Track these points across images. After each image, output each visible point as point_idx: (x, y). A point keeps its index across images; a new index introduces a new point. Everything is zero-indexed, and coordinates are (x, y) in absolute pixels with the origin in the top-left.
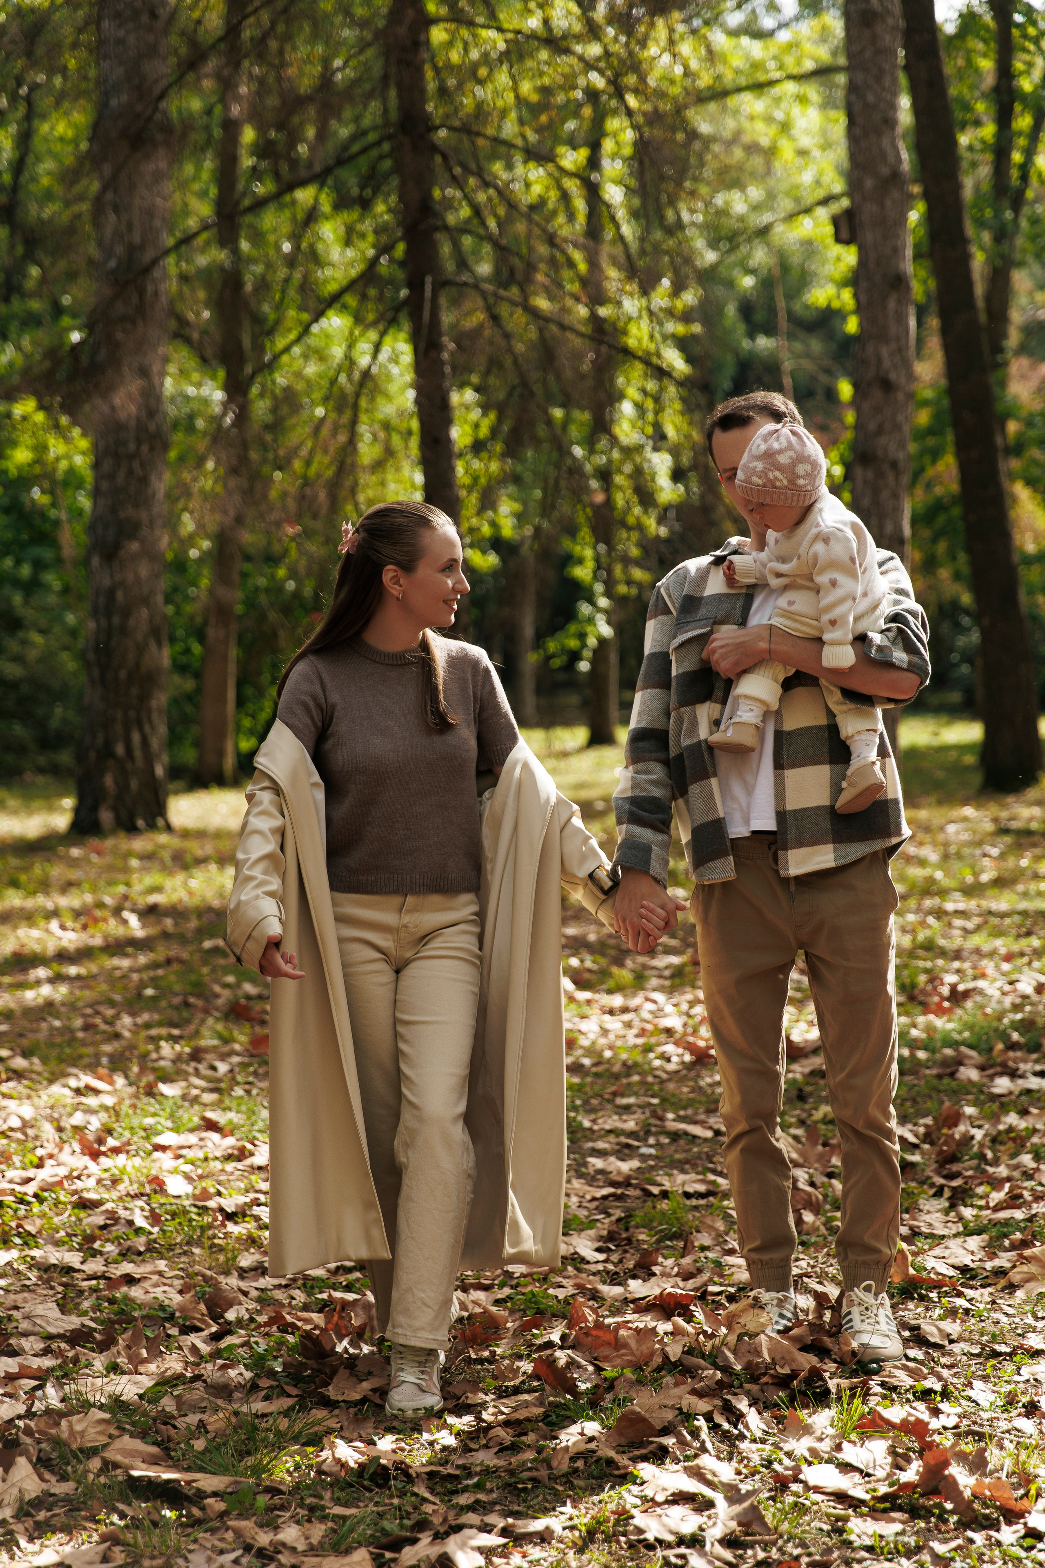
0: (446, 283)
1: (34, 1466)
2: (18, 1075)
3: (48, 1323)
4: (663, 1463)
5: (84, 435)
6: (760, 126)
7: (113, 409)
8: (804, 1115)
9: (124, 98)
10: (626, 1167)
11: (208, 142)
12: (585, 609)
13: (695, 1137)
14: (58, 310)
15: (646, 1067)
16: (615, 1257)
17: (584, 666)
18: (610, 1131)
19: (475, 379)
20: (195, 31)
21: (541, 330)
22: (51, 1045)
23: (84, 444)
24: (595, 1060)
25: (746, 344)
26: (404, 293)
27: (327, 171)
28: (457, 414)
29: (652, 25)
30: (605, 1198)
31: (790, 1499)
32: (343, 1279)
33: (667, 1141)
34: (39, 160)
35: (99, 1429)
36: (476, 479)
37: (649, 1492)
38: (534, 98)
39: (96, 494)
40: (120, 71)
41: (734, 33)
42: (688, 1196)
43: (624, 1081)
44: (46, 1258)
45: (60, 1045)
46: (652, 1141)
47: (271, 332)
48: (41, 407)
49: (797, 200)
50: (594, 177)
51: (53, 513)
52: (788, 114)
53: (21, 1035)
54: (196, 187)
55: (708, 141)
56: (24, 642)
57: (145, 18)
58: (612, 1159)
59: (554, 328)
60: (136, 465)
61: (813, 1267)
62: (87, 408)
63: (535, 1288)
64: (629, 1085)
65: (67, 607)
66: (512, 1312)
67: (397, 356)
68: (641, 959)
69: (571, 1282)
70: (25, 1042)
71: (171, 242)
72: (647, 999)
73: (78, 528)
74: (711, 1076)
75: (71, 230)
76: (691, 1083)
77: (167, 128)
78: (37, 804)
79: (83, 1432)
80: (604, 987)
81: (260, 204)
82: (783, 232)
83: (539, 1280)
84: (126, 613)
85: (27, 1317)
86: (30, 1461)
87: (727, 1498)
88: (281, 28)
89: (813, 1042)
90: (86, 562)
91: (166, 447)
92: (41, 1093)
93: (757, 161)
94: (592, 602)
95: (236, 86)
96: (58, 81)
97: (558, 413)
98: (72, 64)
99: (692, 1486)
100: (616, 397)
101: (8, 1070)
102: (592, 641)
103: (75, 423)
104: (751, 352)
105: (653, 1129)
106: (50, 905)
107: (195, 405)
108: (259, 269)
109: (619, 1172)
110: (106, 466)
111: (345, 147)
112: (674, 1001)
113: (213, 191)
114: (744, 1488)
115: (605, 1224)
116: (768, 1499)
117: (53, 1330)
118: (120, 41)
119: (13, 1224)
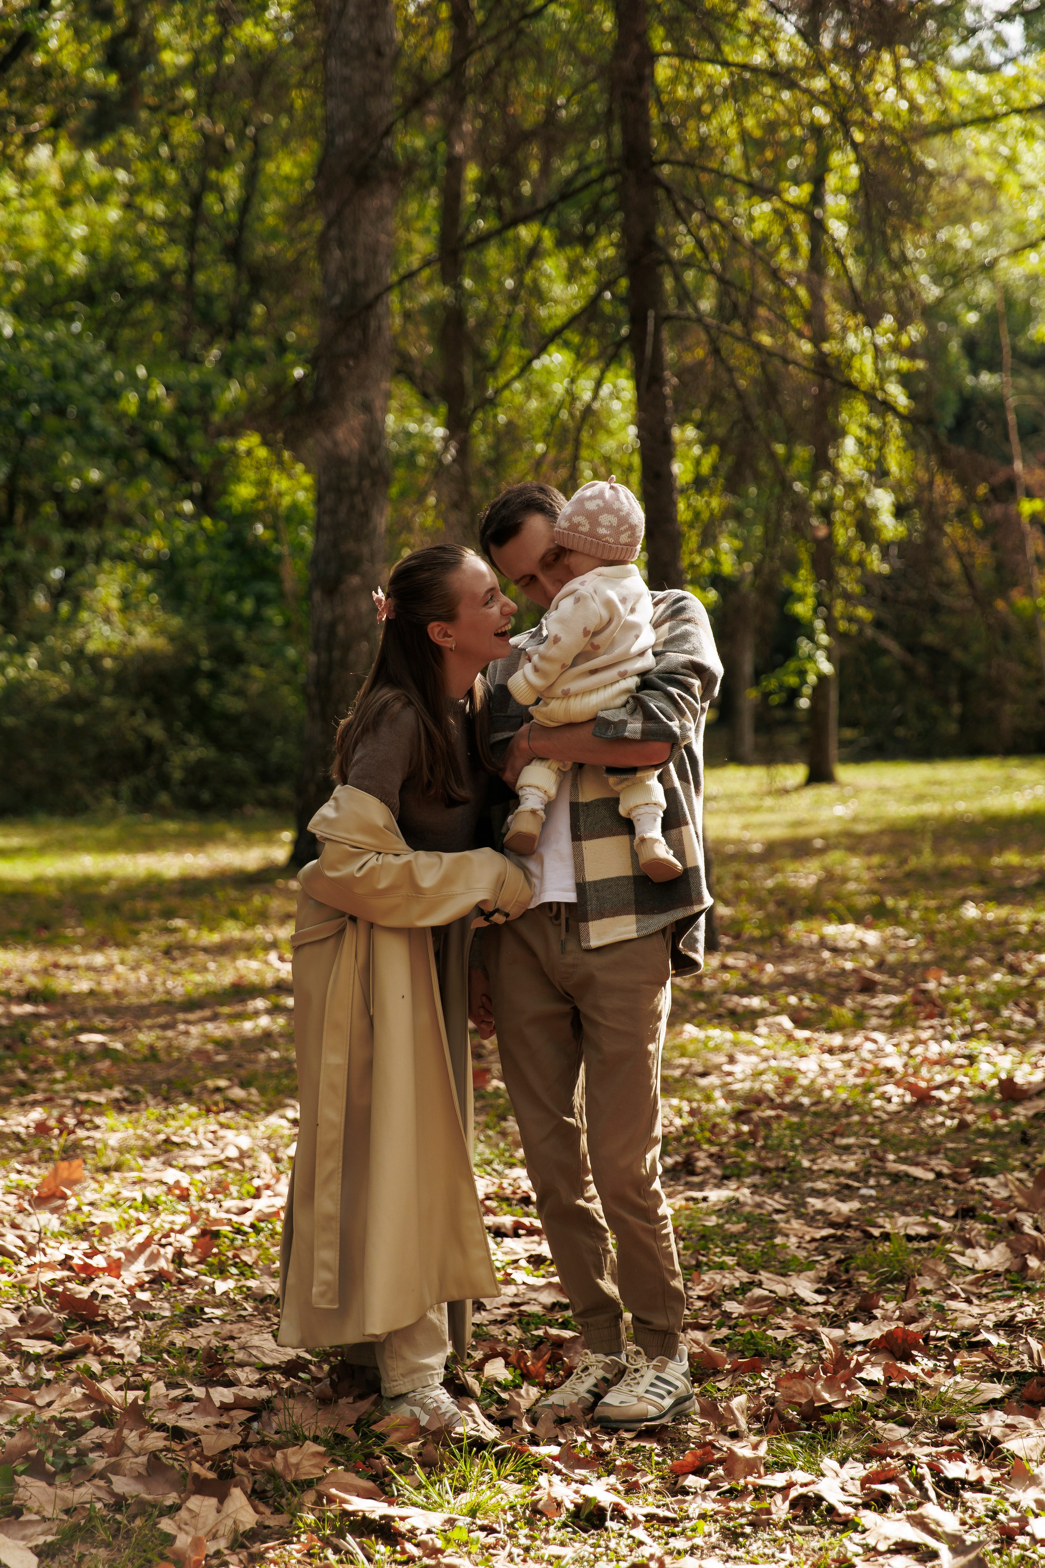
0: (668, 318)
1: (249, 1498)
2: (235, 1105)
3: (263, 1353)
4: (885, 1511)
5: (307, 471)
6: (985, 160)
7: (336, 444)
8: (1028, 1159)
9: (350, 135)
10: (846, 1208)
11: (433, 179)
12: (805, 646)
13: (916, 1179)
14: (282, 347)
15: (866, 1107)
16: (835, 1300)
17: (804, 703)
18: (830, 1172)
19: (697, 414)
20: (421, 68)
21: (763, 365)
22: (268, 1075)
23: (307, 480)
24: (815, 1099)
25: (969, 380)
26: (624, 331)
27: (551, 206)
28: (680, 449)
29: (878, 59)
30: (824, 1239)
31: (1016, 1552)
32: (559, 1316)
33: (887, 1182)
34: (265, 199)
35: (313, 1462)
36: (697, 514)
37: (872, 1542)
38: (757, 133)
39: (318, 529)
40: (345, 109)
41: (961, 69)
42: (909, 1238)
43: (844, 1121)
44: (263, 1289)
45: (278, 1077)
46: (872, 1182)
47: (493, 368)
48: (265, 443)
49: (1022, 235)
50: (818, 212)
51: (276, 548)
52: (1013, 149)
53: (239, 1066)
54: (419, 225)
55: (932, 176)
56: (246, 676)
57: (371, 57)
58: (832, 1200)
59: (777, 362)
60: (358, 499)
61: (1038, 1313)
62: (310, 442)
63: (754, 1329)
64: (849, 1124)
65: (289, 641)
66: (730, 1353)
67: (618, 392)
68: (861, 998)
69: (791, 1324)
70: (242, 1073)
71: (394, 278)
72: (867, 1039)
73: (300, 563)
74: (933, 1117)
75: (295, 267)
76: (912, 1124)
77: (392, 166)
78: (257, 836)
79: (298, 1464)
80: (824, 1026)
81: (483, 240)
82: (1008, 268)
83: (757, 1321)
84: (347, 647)
85: (243, 1348)
86: (245, 1493)
87: (951, 1549)
88: (505, 65)
89: (1037, 1084)
90: (308, 597)
91: (387, 482)
92: (259, 1124)
93: (982, 196)
94: (811, 638)
95: (460, 123)
96: (284, 122)
97: (780, 449)
98: (299, 103)
99: (915, 1535)
100: (839, 433)
101: (227, 1100)
102: (812, 678)
103: (298, 458)
104: (974, 388)
105: (874, 1170)
106: (269, 937)
107: (416, 442)
108: (482, 304)
109: (839, 1213)
110: (329, 501)
111: (569, 181)
112: (895, 1041)
113: (435, 228)
114: (970, 1539)
115: (824, 1265)
116: (994, 1551)
117: (268, 1361)
118: (346, 80)
119: (230, 1254)
